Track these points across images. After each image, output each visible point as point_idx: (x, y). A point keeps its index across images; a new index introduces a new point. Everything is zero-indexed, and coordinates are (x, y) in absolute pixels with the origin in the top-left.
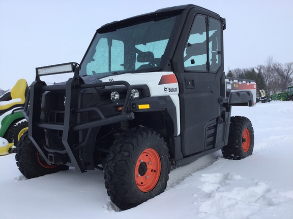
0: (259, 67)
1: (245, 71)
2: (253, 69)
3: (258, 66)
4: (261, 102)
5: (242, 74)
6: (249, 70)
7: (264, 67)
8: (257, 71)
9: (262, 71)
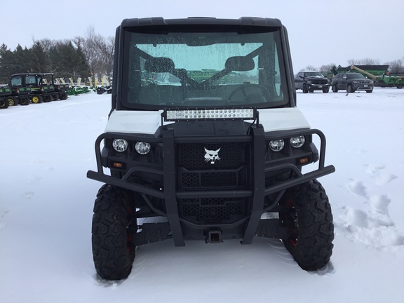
0: (77, 41)
1: (58, 43)
2: (70, 43)
3: (76, 38)
4: (106, 92)
5: (55, 48)
6: (64, 43)
7: (83, 41)
8: (75, 46)
9: (82, 46)
